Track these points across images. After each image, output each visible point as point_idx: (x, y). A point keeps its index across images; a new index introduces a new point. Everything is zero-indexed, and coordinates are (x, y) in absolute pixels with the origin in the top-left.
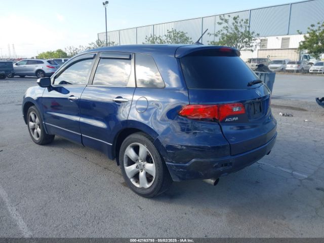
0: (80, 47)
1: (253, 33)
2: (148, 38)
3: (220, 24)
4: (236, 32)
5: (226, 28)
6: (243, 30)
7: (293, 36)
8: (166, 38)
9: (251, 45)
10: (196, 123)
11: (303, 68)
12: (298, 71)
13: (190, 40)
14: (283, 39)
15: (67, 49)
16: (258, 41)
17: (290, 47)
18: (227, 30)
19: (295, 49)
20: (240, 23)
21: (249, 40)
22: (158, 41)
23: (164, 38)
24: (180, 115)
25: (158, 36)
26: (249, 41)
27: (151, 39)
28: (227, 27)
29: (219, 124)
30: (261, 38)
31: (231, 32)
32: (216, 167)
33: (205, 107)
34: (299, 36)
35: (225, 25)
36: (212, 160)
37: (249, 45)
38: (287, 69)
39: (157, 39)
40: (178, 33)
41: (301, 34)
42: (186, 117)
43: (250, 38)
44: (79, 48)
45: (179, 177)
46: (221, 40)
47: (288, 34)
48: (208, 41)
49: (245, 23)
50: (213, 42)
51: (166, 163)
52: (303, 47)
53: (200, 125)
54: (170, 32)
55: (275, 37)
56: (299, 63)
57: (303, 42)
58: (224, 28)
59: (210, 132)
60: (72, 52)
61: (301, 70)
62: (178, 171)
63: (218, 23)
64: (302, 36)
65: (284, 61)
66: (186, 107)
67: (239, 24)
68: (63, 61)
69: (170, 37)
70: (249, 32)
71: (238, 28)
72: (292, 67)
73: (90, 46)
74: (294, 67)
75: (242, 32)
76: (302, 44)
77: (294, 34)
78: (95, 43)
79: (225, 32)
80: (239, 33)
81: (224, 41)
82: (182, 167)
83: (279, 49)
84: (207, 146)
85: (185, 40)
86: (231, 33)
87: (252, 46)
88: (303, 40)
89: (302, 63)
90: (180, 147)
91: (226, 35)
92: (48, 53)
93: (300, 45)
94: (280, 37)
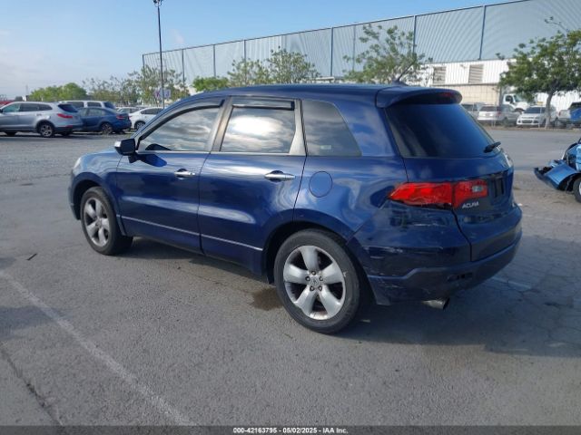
0: (112, 78)
1: (422, 56)
2: (236, 64)
3: (364, 40)
4: (392, 54)
5: (375, 48)
6: (404, 51)
7: (488, 62)
8: (269, 63)
9: (418, 77)
10: (420, 212)
11: (506, 118)
12: (498, 123)
13: (311, 69)
14: (471, 67)
15: (87, 83)
16: (431, 71)
17: (483, 82)
18: (376, 51)
19: (493, 85)
20: (399, 39)
21: (415, 68)
22: (256, 69)
23: (265, 65)
24: (392, 199)
25: (255, 60)
26: (415, 71)
27: (243, 65)
28: (377, 46)
29: (453, 213)
30: (436, 66)
31: (385, 54)
32: (450, 280)
33: (433, 186)
34: (499, 62)
35: (373, 42)
36: (444, 269)
37: (415, 77)
38: (480, 119)
39: (252, 66)
40: (290, 56)
41: (503, 59)
42: (403, 202)
43: (417, 66)
44: (110, 82)
45: (390, 299)
46: (367, 69)
47: (480, 59)
48: (344, 71)
49: (408, 38)
50: (353, 71)
51: (369, 276)
52: (506, 81)
53: (426, 215)
54: (276, 54)
55: (459, 64)
56: (500, 109)
57: (507, 73)
58: (372, 47)
59: (442, 226)
60: (96, 88)
61: (502, 122)
62: (389, 289)
63: (361, 39)
64: (505, 62)
65: (475, 105)
66: (402, 187)
67: (397, 41)
68: (86, 106)
69: (276, 62)
70: (415, 55)
71: (396, 47)
72: (487, 115)
73: (130, 78)
74: (491, 116)
75: (402, 55)
76: (504, 76)
77: (490, 60)
78: (140, 72)
79: (374, 55)
80: (399, 56)
81: (373, 70)
82: (395, 282)
83: (465, 85)
84: (437, 246)
85: (304, 68)
86: (384, 57)
87: (420, 80)
88: (507, 69)
89: (505, 109)
90: (392, 250)
91: (376, 61)
92: (50, 89)
93: (502, 79)
94: (467, 65)
